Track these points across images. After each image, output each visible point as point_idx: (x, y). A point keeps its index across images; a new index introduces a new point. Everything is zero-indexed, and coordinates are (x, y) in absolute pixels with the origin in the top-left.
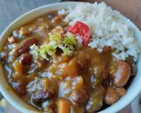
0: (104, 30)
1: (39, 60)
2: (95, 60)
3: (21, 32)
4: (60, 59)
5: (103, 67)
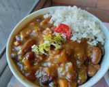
0: (79, 27)
1: (39, 55)
2: (77, 49)
3: (22, 37)
4: (54, 53)
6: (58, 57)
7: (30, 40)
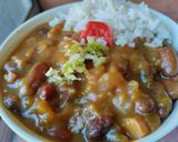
6: (106, 77)
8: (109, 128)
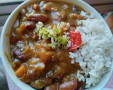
1: (36, 34)
2: (63, 64)
5: (64, 72)
7: (45, 15)
8: (18, 59)
